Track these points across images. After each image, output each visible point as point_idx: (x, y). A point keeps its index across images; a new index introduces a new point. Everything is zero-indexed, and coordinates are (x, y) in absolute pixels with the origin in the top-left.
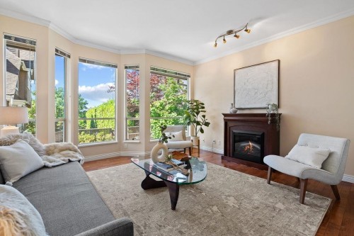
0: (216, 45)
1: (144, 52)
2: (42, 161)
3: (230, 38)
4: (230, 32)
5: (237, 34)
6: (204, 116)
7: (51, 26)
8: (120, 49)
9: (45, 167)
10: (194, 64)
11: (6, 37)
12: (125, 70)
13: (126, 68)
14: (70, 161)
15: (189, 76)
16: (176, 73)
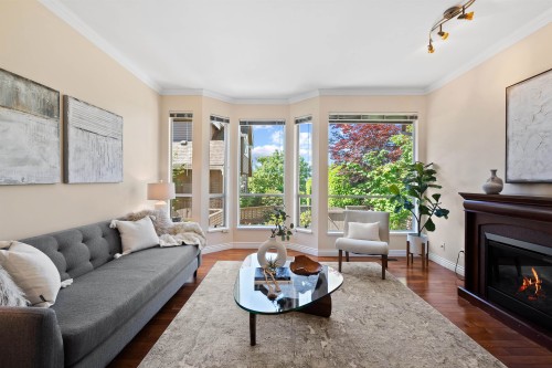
0: (431, 48)
1: (317, 93)
2: (157, 240)
3: (454, 25)
4: (451, 13)
5: (467, 12)
6: (437, 197)
7: (205, 93)
8: (286, 98)
9: (158, 246)
10: (425, 93)
11: (172, 115)
12: (295, 126)
13: (297, 122)
14: (184, 244)
15: (416, 118)
16: (383, 117)
